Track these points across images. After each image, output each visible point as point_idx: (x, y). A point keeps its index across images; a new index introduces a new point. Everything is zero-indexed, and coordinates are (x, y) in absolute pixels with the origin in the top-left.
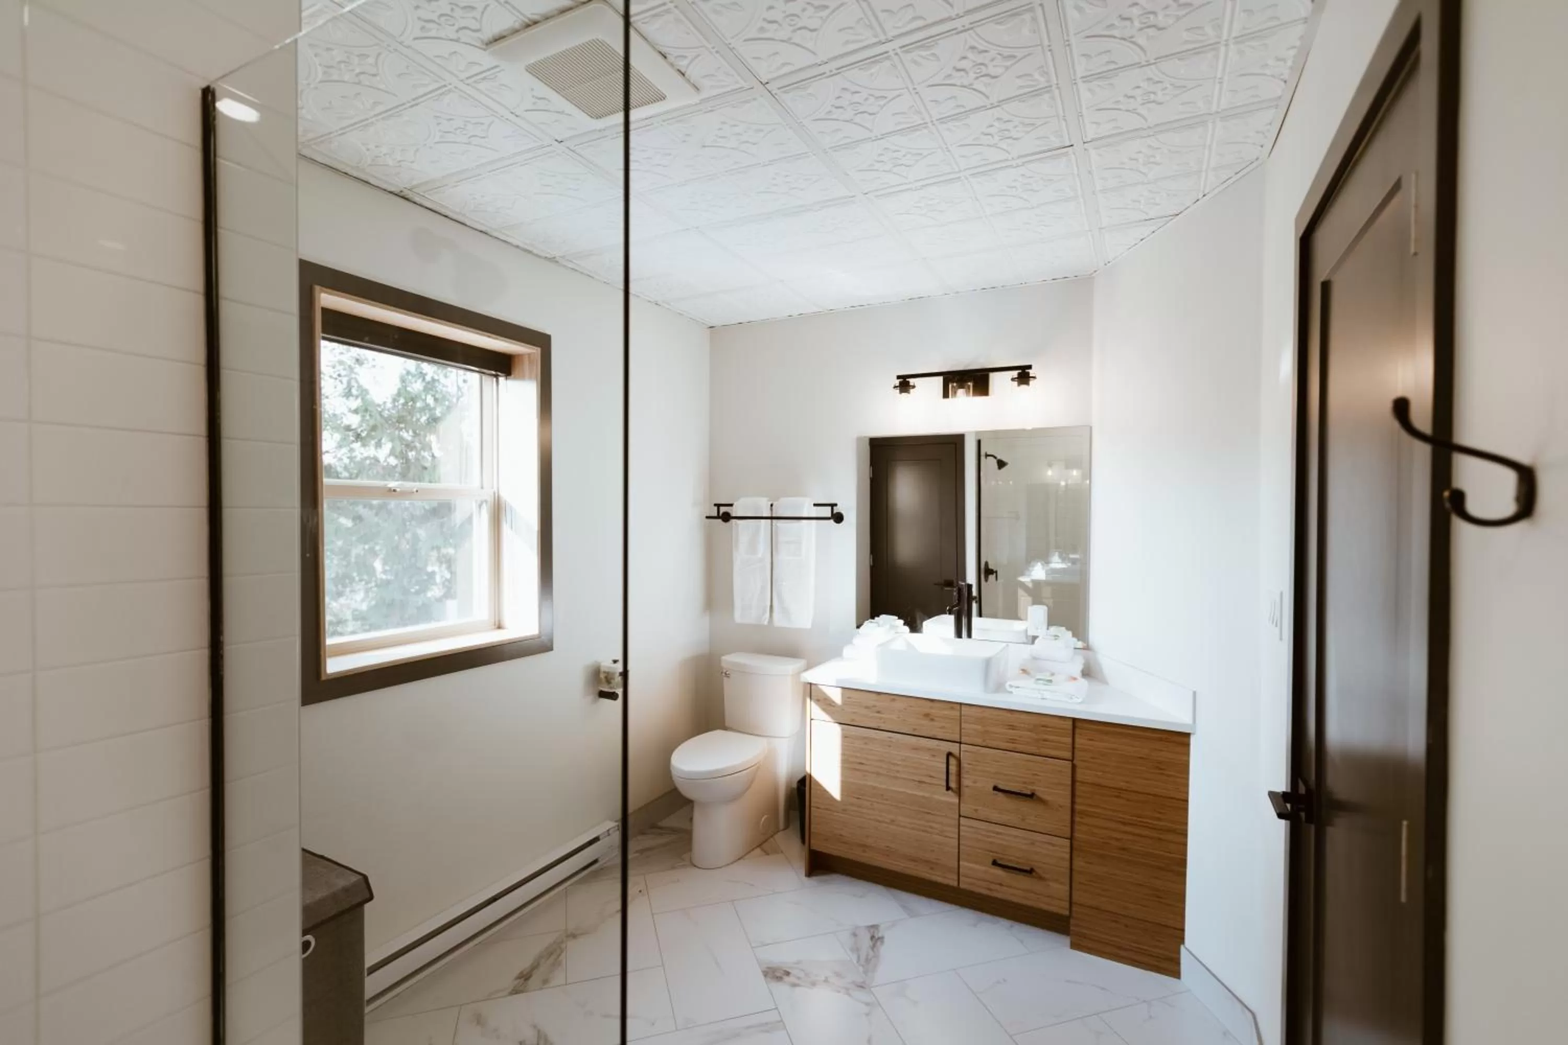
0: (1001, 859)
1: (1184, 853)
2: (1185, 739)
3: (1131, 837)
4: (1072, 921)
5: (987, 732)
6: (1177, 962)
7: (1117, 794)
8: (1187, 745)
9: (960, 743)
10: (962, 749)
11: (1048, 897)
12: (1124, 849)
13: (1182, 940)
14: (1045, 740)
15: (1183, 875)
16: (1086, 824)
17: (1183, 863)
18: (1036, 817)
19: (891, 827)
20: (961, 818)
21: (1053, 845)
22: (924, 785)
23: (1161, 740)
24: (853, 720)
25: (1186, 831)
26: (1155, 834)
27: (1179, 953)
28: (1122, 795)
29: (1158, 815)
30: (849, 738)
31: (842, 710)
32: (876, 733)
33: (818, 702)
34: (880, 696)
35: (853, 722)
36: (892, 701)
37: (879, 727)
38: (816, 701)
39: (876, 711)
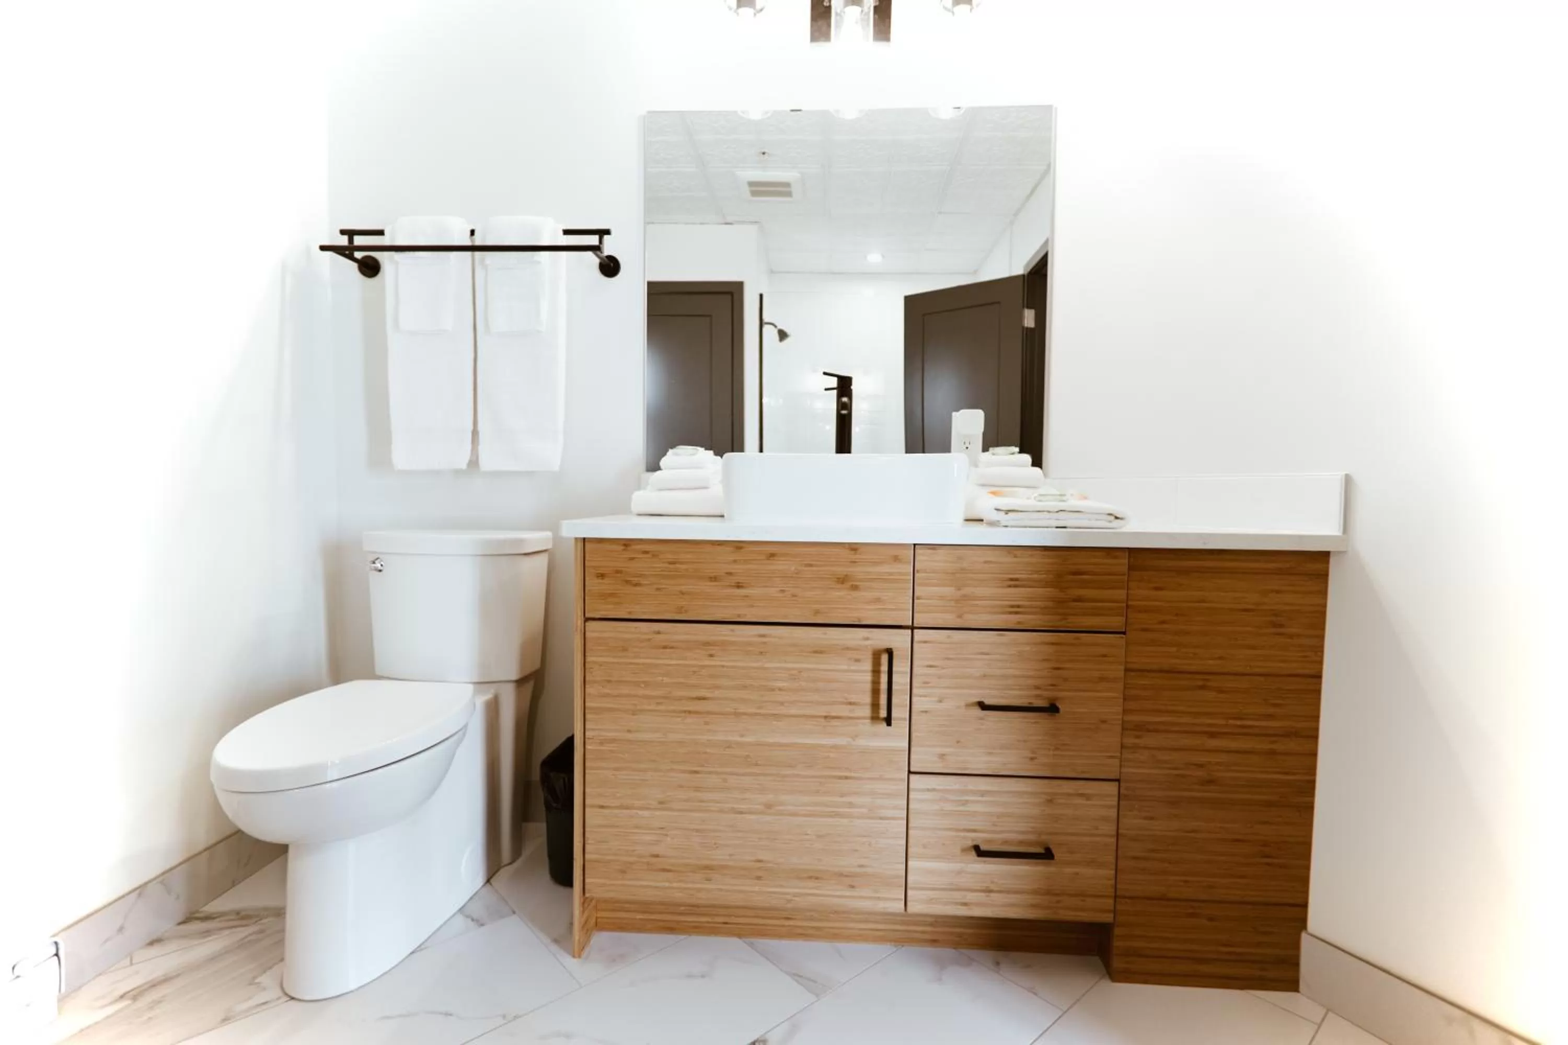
0: (989, 841)
1: (1311, 770)
2: (1318, 566)
3: (1223, 758)
4: (1117, 931)
5: (965, 597)
6: (1294, 963)
7: (1200, 683)
8: (1323, 577)
9: (912, 628)
10: (916, 638)
11: (1076, 895)
12: (1211, 782)
13: (1302, 923)
14: (1079, 599)
15: (1309, 808)
16: (1146, 748)
17: (1309, 788)
18: (1057, 749)
19: (768, 818)
20: (912, 777)
21: (1087, 797)
22: (835, 723)
23: (1280, 572)
24: (680, 610)
25: (1316, 729)
26: (1262, 745)
27: (1296, 946)
28: (1209, 684)
29: (1271, 710)
30: (672, 648)
31: (658, 589)
32: (732, 630)
33: (602, 579)
34: (742, 550)
35: (681, 613)
36: (768, 559)
37: (739, 616)
38: (598, 577)
39: (733, 584)
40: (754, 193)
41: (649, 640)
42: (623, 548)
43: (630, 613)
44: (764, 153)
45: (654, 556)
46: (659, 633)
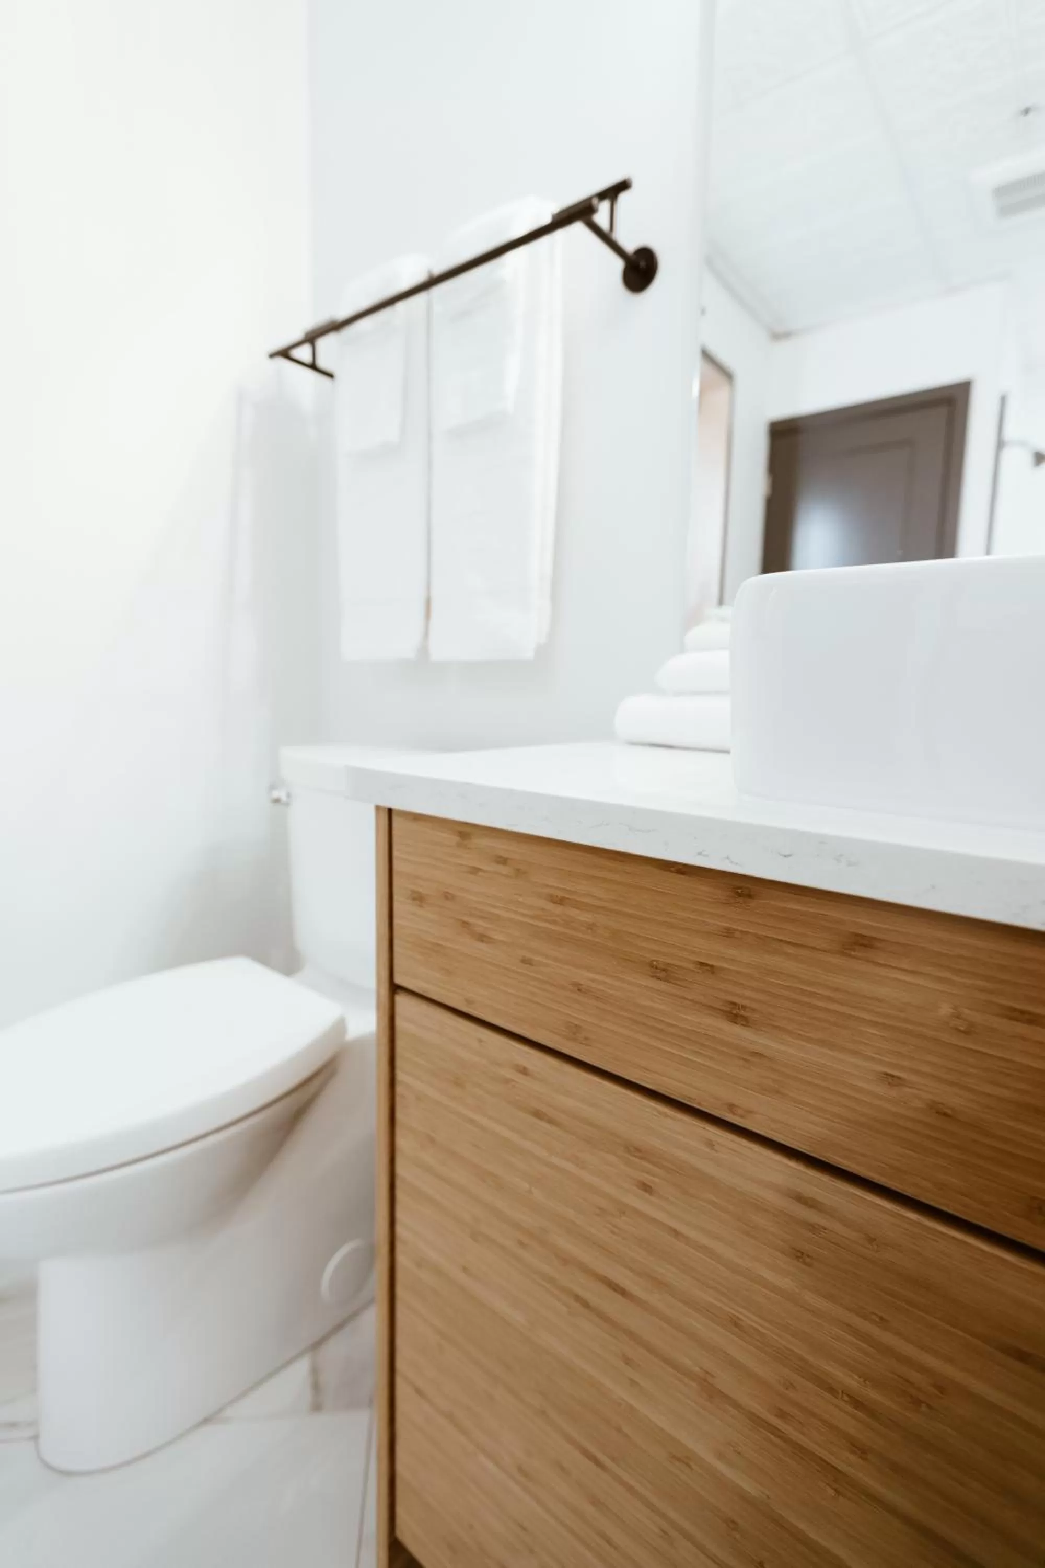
30: (551, 1121)
31: (525, 961)
32: (710, 1144)
33: (421, 906)
34: (753, 903)
35: (574, 1040)
36: (842, 953)
37: (731, 1107)
38: (414, 899)
39: (718, 1005)
40: (1005, 211)
41: (507, 1081)
42: (456, 839)
43: (469, 1002)
44: (1027, 111)
45: (519, 873)
46: (524, 1071)
